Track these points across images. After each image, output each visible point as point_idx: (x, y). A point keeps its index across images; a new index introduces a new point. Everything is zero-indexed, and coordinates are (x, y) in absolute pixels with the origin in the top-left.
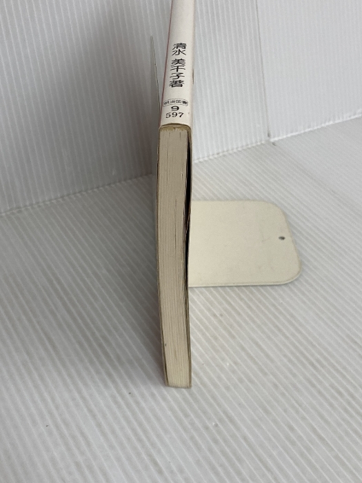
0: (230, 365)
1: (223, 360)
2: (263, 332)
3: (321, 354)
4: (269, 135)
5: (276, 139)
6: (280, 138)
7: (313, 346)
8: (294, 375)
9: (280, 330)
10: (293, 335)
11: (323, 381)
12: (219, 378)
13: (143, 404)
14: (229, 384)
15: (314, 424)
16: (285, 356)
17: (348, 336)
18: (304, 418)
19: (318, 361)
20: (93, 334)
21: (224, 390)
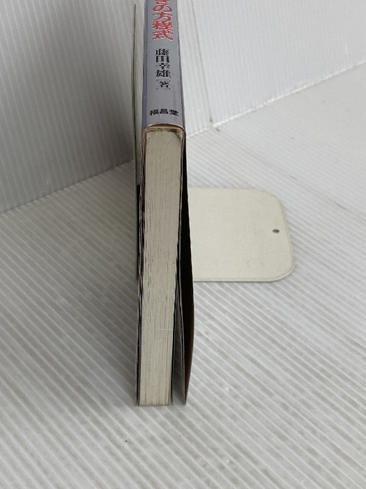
0: (230, 390)
1: (221, 385)
2: (257, 346)
3: (323, 362)
4: (211, 121)
5: (219, 124)
6: (223, 122)
7: (313, 354)
8: (302, 391)
9: (274, 342)
10: (290, 345)
11: (334, 393)
12: (222, 407)
13: (144, 451)
14: (235, 413)
15: (334, 443)
16: (286, 370)
17: (347, 338)
18: (323, 439)
19: (323, 371)
20: (67, 377)
21: (231, 420)
